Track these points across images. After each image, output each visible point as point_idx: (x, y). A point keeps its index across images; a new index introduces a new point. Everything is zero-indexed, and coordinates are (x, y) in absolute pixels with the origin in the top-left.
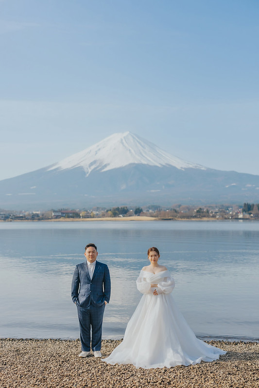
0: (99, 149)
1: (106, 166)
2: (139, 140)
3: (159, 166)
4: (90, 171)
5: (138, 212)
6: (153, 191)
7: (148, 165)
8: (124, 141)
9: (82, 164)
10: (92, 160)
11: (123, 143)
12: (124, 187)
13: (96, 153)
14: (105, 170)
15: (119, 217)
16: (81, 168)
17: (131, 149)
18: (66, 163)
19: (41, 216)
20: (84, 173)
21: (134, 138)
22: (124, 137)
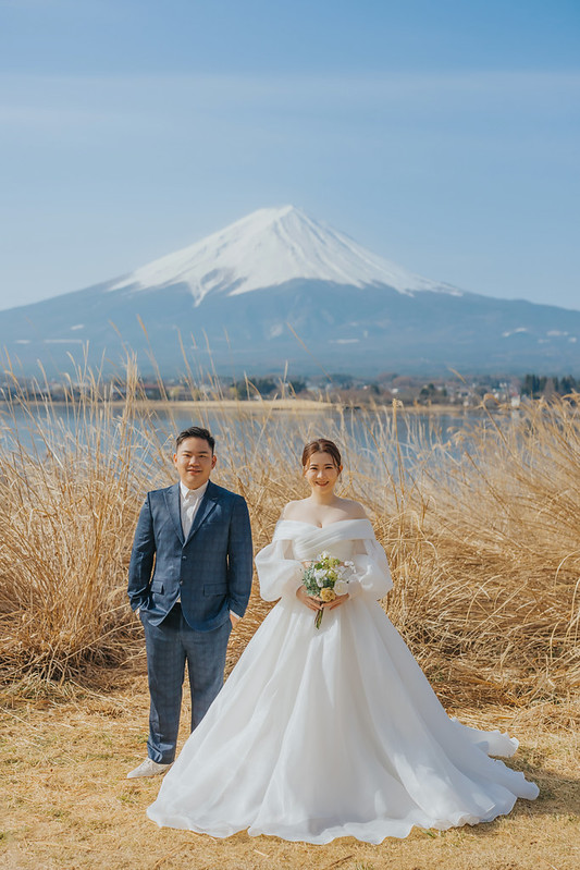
0: (225, 246)
1: (238, 283)
2: (313, 226)
3: (358, 285)
4: (203, 293)
5: (298, 388)
6: (342, 341)
7: (332, 282)
8: (280, 227)
9: (186, 278)
10: (209, 269)
11: (277, 232)
12: (277, 331)
13: (218, 254)
14: (238, 291)
15: (254, 400)
16: (183, 286)
17: (296, 246)
18: (152, 274)
20: (190, 298)
21: (302, 220)
22: (281, 219)
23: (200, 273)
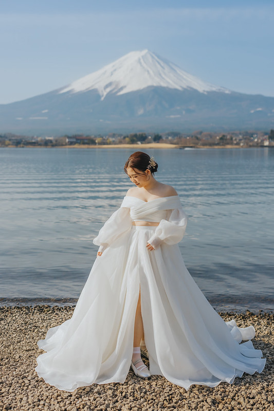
0: (115, 70)
1: (122, 89)
2: (158, 60)
3: (180, 88)
4: (105, 94)
5: (157, 139)
6: (172, 116)
7: (167, 87)
8: (142, 61)
9: (96, 87)
10: (108, 82)
11: (140, 63)
12: (141, 112)
13: (112, 74)
14: (122, 93)
15: (137, 144)
16: (95, 91)
17: (149, 70)
18: (80, 85)
19: (54, 142)
20: (99, 96)
21: (153, 57)
22: (143, 57)
23: (103, 84)
